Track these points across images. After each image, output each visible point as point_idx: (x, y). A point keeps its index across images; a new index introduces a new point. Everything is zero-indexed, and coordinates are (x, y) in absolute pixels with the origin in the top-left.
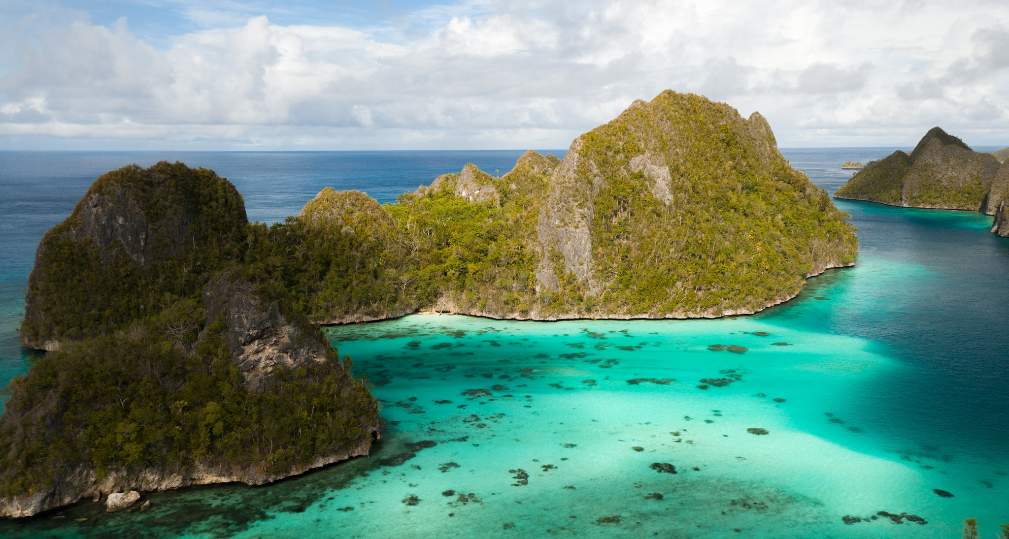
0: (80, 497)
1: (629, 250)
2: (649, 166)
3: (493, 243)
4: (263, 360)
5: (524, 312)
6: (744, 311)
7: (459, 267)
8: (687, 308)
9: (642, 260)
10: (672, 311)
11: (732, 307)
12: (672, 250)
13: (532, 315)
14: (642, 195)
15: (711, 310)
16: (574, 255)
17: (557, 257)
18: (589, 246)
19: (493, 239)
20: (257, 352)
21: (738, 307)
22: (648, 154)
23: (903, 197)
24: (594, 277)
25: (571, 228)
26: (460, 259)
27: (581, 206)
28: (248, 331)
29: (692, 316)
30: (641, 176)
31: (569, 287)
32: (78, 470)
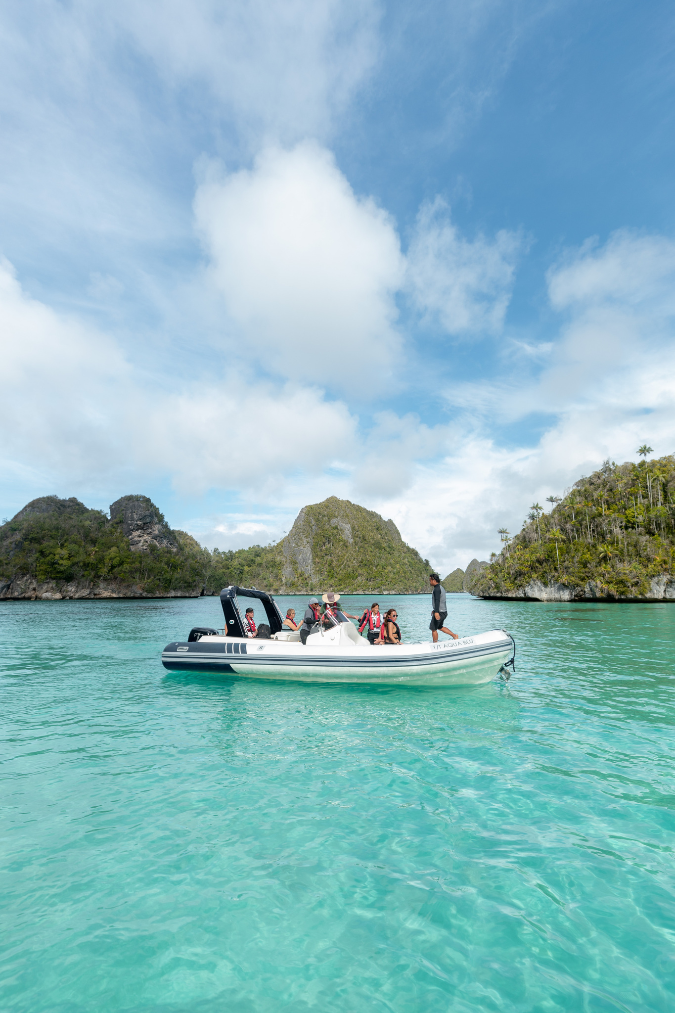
0: (23, 595)
1: (332, 561)
2: (340, 524)
3: (259, 558)
4: (142, 542)
5: (276, 590)
6: (394, 592)
7: (239, 569)
8: (364, 588)
9: (339, 566)
10: (356, 590)
11: (387, 589)
12: (355, 562)
13: (281, 592)
14: (337, 537)
15: (376, 590)
16: (303, 562)
17: (294, 563)
18: (311, 557)
19: (258, 556)
20: (140, 536)
21: (390, 590)
22: (339, 518)
23: (464, 587)
24: (314, 573)
25: (302, 548)
26: (240, 564)
27: (306, 537)
28: (137, 521)
29: (367, 593)
30: (336, 528)
31: (300, 578)
32: (26, 578)
